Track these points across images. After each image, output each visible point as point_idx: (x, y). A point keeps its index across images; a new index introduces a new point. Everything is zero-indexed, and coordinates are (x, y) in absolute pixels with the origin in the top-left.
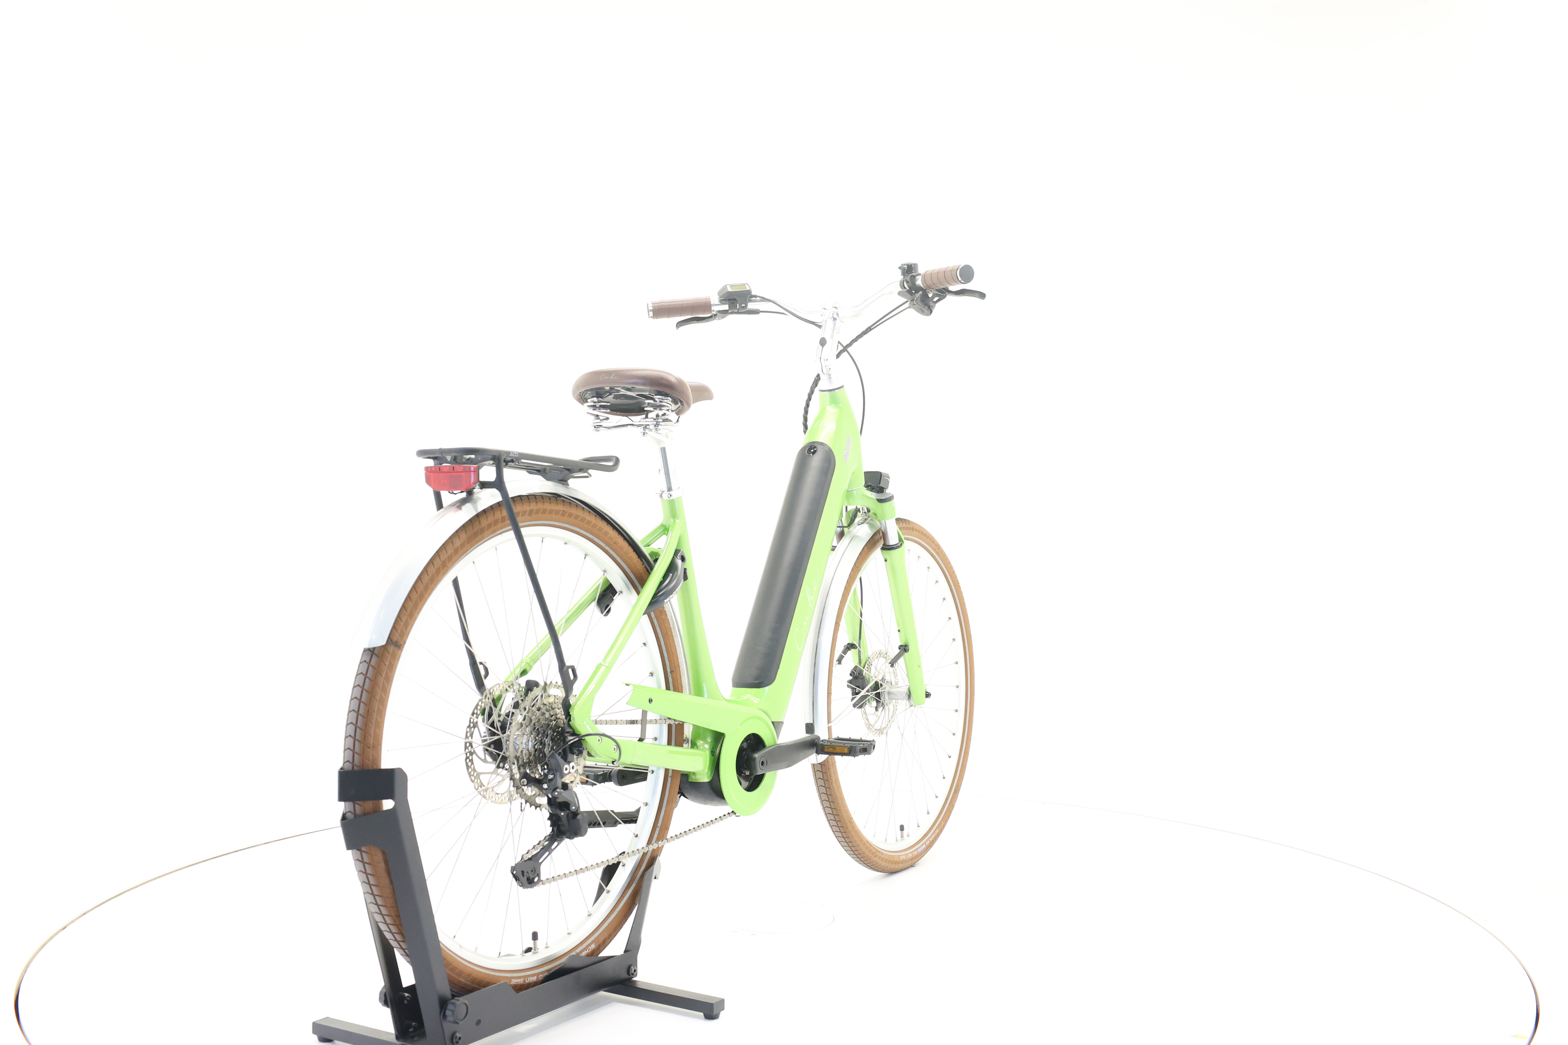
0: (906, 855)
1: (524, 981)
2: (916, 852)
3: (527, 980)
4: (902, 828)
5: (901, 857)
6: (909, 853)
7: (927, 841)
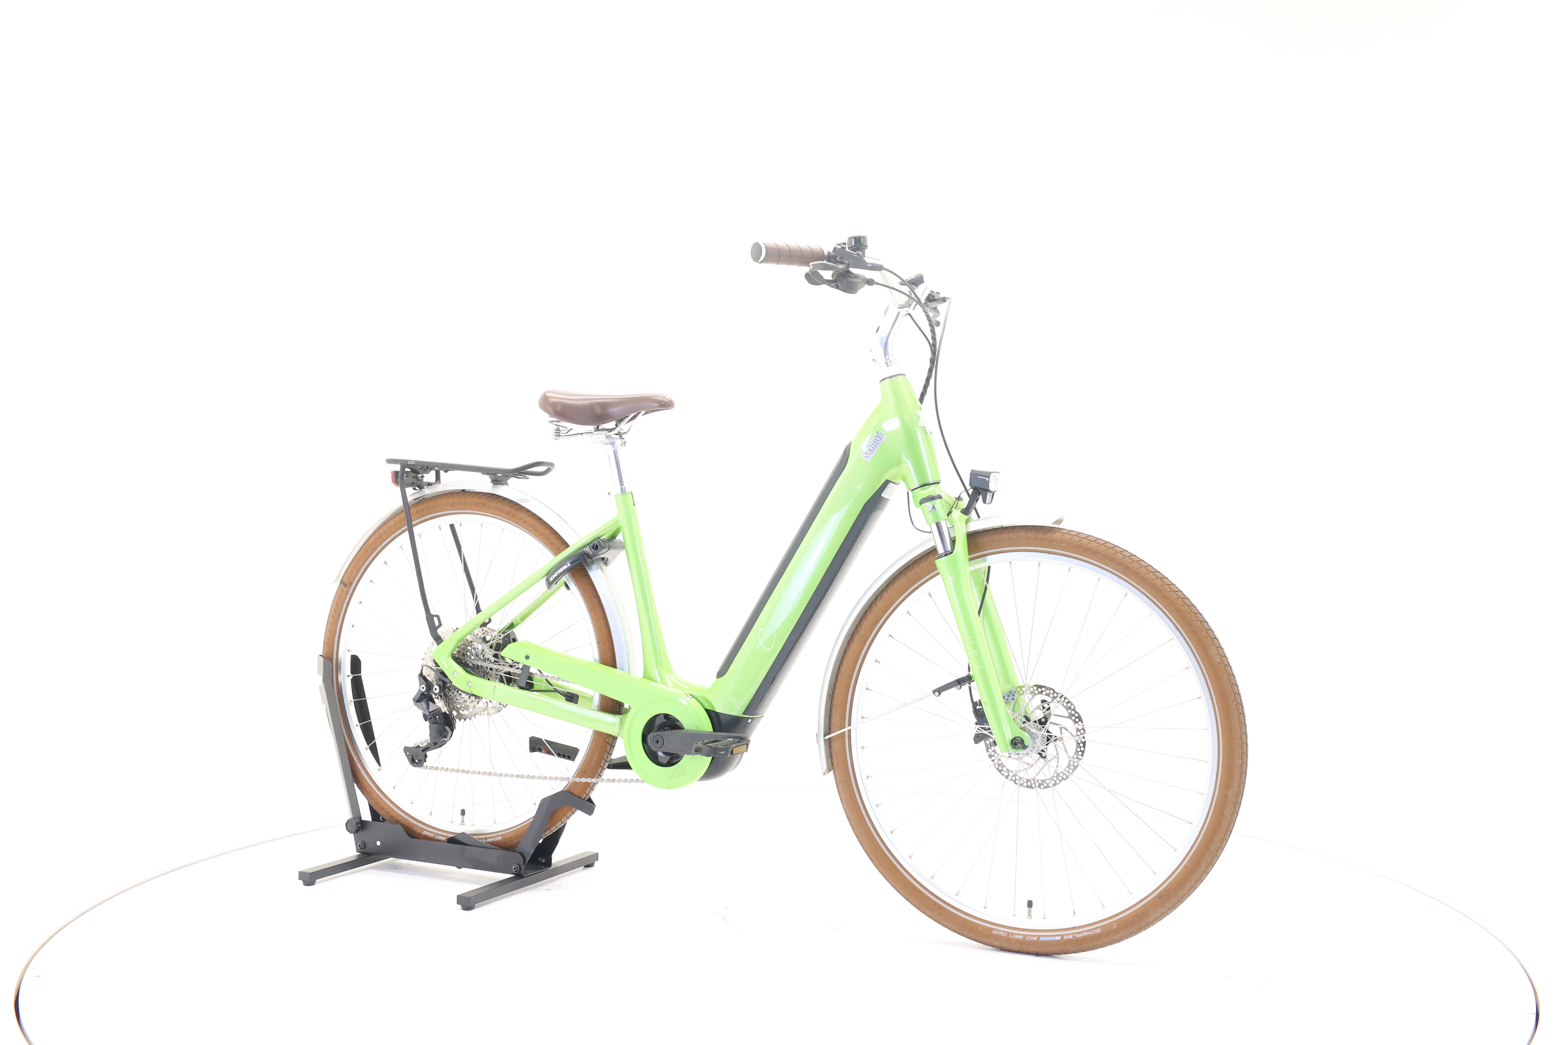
0: (1009, 934)
1: (434, 836)
2: (1035, 939)
3: (437, 837)
4: (1030, 904)
5: (995, 932)
6: (1019, 934)
7: (1070, 934)
